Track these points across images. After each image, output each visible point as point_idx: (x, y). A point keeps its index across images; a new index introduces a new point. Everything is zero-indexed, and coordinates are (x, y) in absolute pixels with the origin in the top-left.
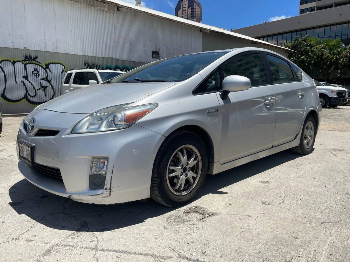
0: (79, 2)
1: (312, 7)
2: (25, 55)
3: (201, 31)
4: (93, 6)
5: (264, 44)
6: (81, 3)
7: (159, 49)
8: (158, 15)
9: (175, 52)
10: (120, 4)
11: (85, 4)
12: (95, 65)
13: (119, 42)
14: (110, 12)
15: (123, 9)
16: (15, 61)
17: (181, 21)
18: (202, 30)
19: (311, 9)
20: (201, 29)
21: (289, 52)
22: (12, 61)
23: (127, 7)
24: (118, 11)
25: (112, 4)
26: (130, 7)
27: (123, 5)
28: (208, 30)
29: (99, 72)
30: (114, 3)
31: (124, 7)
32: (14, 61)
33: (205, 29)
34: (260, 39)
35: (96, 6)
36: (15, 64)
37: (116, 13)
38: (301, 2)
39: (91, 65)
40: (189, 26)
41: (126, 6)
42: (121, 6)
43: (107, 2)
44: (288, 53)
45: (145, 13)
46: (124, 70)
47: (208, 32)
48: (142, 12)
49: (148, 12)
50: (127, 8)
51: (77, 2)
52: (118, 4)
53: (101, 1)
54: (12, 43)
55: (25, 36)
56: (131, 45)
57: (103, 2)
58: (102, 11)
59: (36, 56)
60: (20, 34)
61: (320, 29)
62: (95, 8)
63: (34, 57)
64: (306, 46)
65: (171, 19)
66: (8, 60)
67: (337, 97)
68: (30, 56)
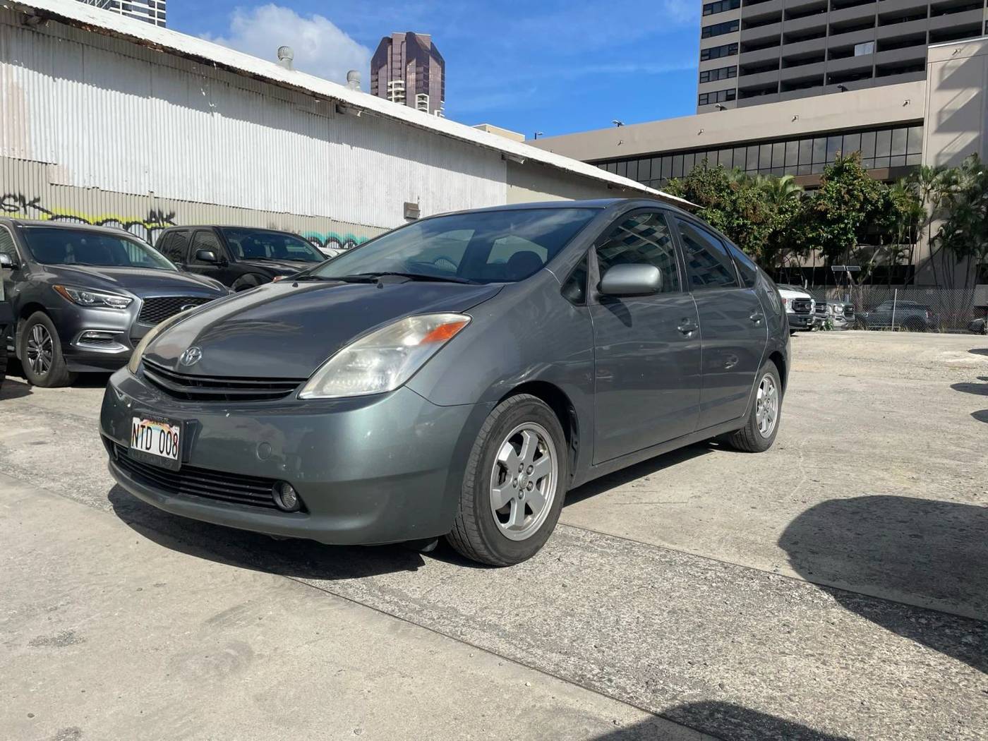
1: (727, 90)
2: (149, 211)
3: (503, 158)
6: (264, 97)
7: (419, 199)
9: (450, 204)
10: (350, 102)
11: (273, 97)
13: (337, 183)
14: (322, 115)
15: (352, 112)
16: (130, 222)
18: (506, 157)
19: (725, 95)
20: (503, 155)
22: (123, 222)
23: (362, 107)
24: (337, 114)
25: (333, 101)
27: (354, 104)
28: (521, 158)
30: (337, 99)
31: (355, 107)
32: (126, 223)
33: (513, 155)
35: (295, 104)
37: (334, 118)
38: (702, 76)
40: (483, 148)
41: (359, 106)
42: (350, 106)
43: (323, 97)
46: (345, 244)
51: (257, 92)
53: (310, 93)
54: (125, 182)
55: (151, 167)
56: (361, 188)
57: (314, 96)
58: (306, 112)
59: (172, 211)
60: (142, 163)
61: (748, 148)
62: (292, 107)
63: (169, 214)
64: (719, 189)
65: (448, 134)
66: (115, 220)
67: (794, 312)
68: (159, 211)
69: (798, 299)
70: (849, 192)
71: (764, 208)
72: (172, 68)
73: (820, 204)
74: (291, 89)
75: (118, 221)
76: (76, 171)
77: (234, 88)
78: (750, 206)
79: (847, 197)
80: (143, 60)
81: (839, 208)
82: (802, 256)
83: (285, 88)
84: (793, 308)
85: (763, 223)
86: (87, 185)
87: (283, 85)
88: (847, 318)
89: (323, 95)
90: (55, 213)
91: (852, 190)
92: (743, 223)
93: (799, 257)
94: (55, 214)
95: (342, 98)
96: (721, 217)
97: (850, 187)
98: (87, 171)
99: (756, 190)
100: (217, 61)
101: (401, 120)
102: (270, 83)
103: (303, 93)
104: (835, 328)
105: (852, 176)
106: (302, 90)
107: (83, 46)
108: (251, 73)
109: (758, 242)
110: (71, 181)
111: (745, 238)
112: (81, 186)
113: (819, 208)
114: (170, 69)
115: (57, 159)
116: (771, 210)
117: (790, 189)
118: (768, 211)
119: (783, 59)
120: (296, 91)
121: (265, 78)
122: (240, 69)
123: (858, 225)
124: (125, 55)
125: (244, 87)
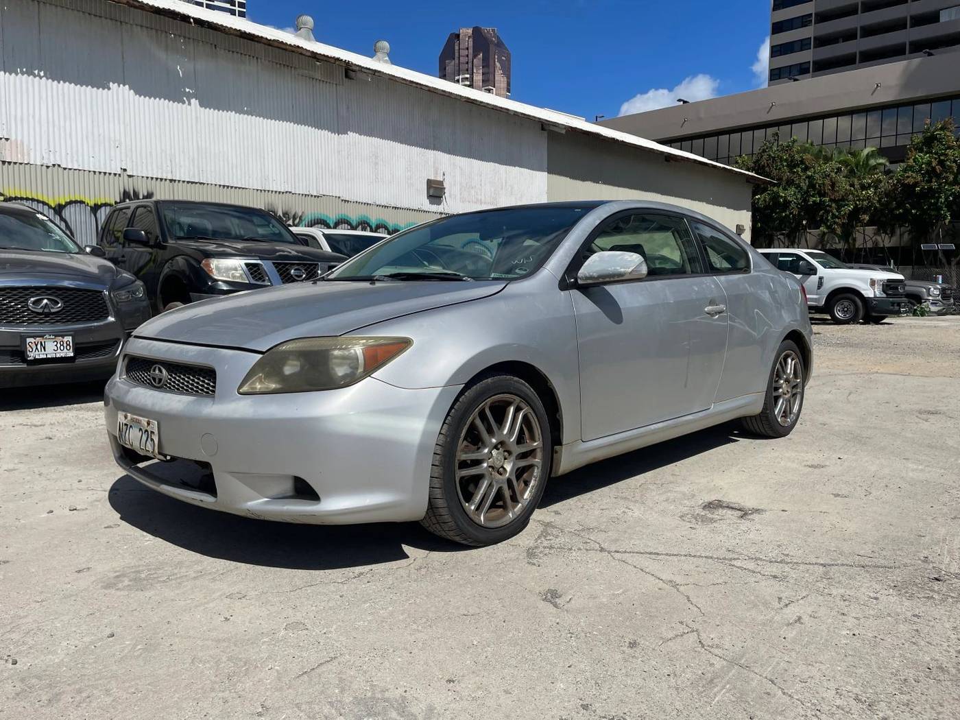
0: (253, 57)
1: (801, 64)
2: (122, 191)
3: (543, 129)
4: (288, 66)
5: (695, 161)
6: (259, 60)
7: (444, 175)
8: (444, 91)
9: (481, 181)
10: (357, 64)
11: (269, 61)
12: (291, 216)
13: (348, 158)
14: (328, 81)
15: (360, 75)
16: (99, 204)
17: (498, 105)
18: (546, 127)
19: (799, 68)
20: (544, 125)
21: (756, 182)
22: (92, 203)
23: (372, 70)
24: (347, 80)
25: (337, 63)
26: (379, 70)
27: (362, 65)
28: (563, 127)
29: (324, 235)
30: (342, 60)
31: (365, 71)
32: (95, 204)
33: (555, 124)
34: (672, 145)
35: (295, 68)
36: (99, 211)
37: (343, 85)
38: (774, 50)
39: (282, 216)
40: (518, 116)
41: (369, 69)
42: (358, 68)
43: (325, 58)
44: (752, 185)
45: (414, 85)
46: (360, 226)
47: (564, 132)
48: (408, 83)
49: (422, 83)
50: (370, 72)
51: (249, 56)
52: (352, 63)
53: (309, 54)
54: (91, 159)
55: (123, 140)
56: (376, 164)
57: (315, 58)
58: (310, 78)
59: (150, 190)
60: (112, 135)
61: (825, 120)
62: (293, 72)
63: (146, 194)
64: (792, 165)
65: (476, 100)
66: (81, 202)
67: (884, 295)
68: (134, 191)
69: (889, 281)
70: (941, 163)
71: (843, 184)
72: (147, 27)
73: (908, 177)
74: (286, 50)
75: (84, 203)
76: (32, 146)
77: (222, 51)
78: (827, 182)
79: (938, 169)
80: (111, 19)
81: (930, 181)
82: (886, 234)
83: (279, 48)
84: (884, 291)
85: (843, 199)
86: (46, 162)
87: (276, 44)
88: (944, 302)
89: (324, 55)
90: (8, 194)
91: (943, 161)
92: (820, 200)
93: (883, 235)
94: (8, 196)
95: (347, 60)
96: (795, 194)
97: (942, 158)
98: (45, 145)
99: (834, 164)
100: (195, 17)
101: (420, 84)
102: (260, 42)
103: (301, 54)
104: (930, 313)
105: (944, 145)
106: (300, 50)
107: (39, 4)
108: (235, 29)
109: (837, 220)
110: (26, 157)
111: (822, 216)
112: (39, 163)
113: (906, 182)
114: (144, 29)
115: (9, 131)
116: (852, 185)
117: (872, 162)
118: (848, 187)
119: (861, 27)
120: (293, 51)
121: (253, 35)
122: (222, 26)
123: (951, 198)
124: (89, 14)
125: (234, 50)
